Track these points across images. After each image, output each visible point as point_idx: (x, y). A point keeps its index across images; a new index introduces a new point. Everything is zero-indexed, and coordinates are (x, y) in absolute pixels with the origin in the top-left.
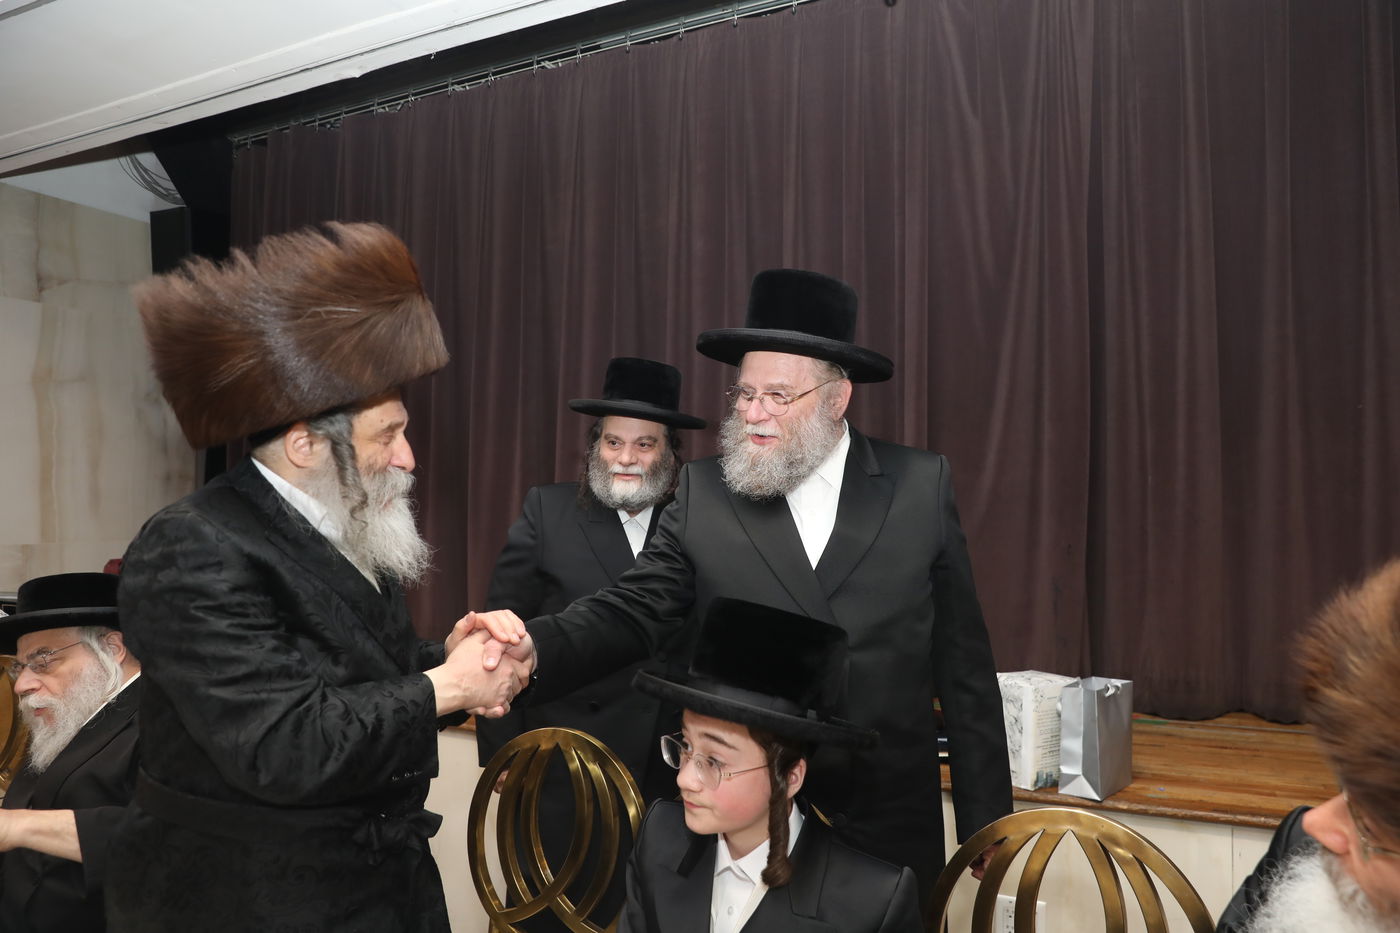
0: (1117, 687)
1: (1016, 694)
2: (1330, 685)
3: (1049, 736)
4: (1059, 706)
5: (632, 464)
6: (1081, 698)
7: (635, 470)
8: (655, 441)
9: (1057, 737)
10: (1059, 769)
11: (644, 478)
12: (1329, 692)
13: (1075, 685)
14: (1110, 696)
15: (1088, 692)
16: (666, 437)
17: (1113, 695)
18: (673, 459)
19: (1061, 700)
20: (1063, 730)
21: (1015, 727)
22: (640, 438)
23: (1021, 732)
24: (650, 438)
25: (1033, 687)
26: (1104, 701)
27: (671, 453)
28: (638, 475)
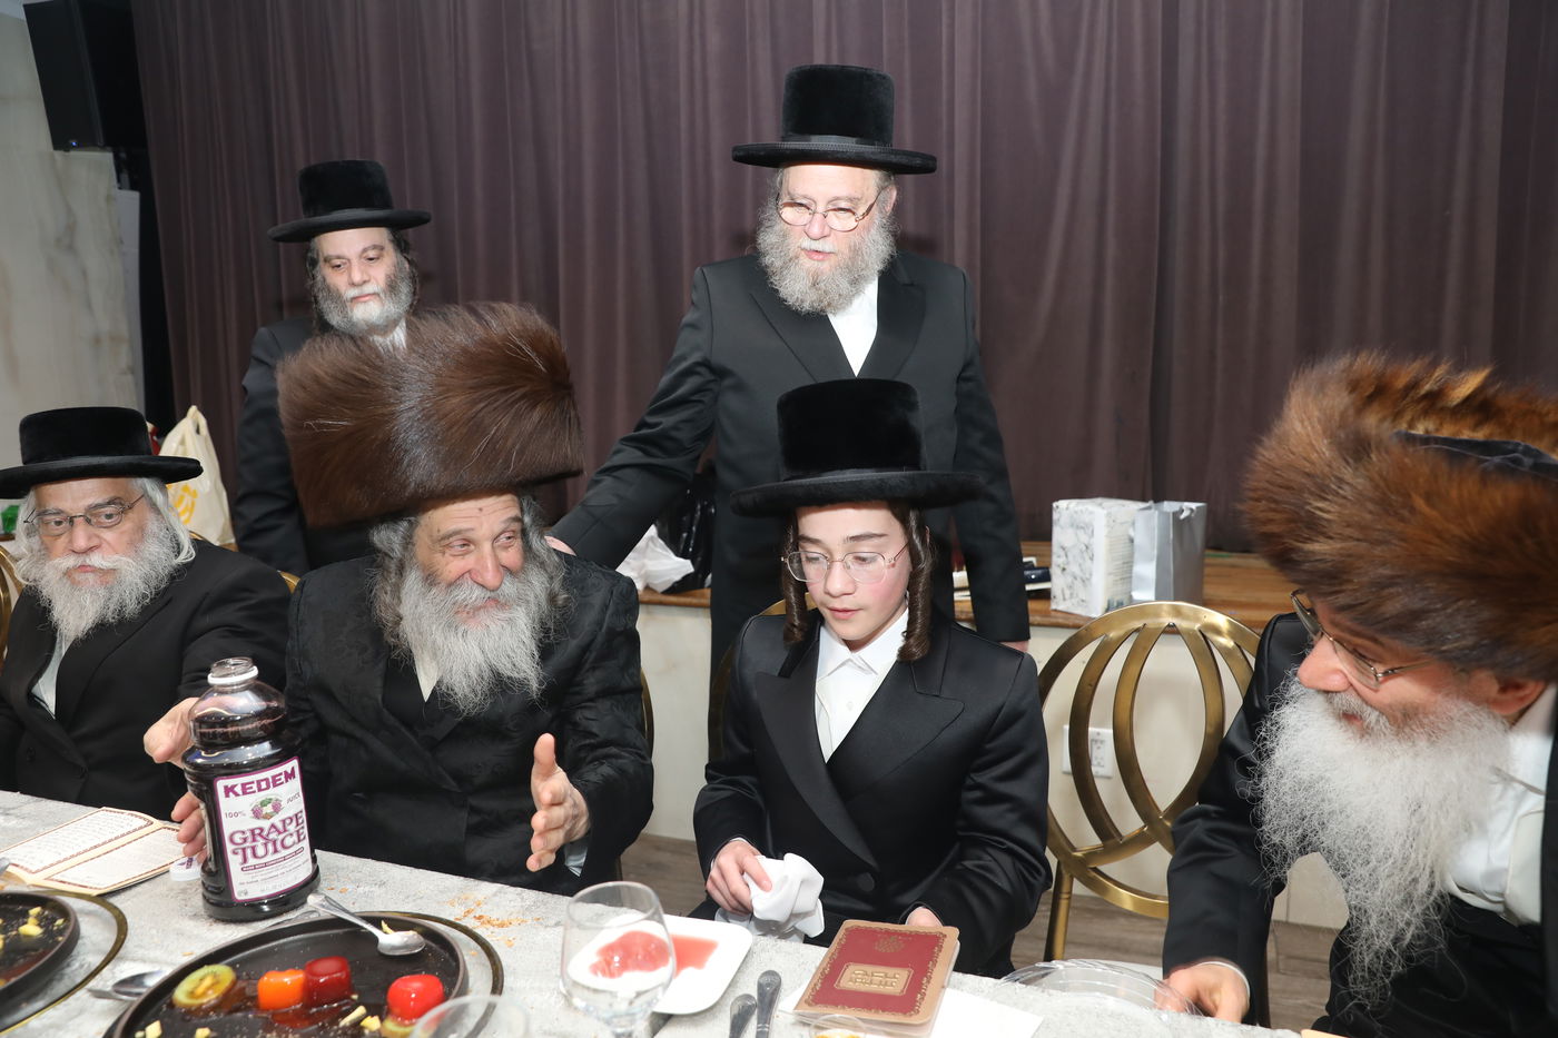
0: (1192, 510)
1: (1087, 520)
2: (1309, 540)
3: (1120, 562)
4: (1132, 533)
5: (365, 282)
6: (1155, 521)
7: (369, 288)
8: (382, 248)
9: (1128, 563)
10: (1131, 596)
11: (382, 295)
12: (1309, 547)
13: (1149, 508)
14: (1184, 519)
15: (1164, 514)
16: (392, 241)
17: (1188, 518)
18: (407, 265)
19: (1133, 524)
20: (1136, 555)
21: (1085, 554)
22: (365, 250)
23: (1092, 559)
24: (375, 247)
25: (1105, 512)
26: (1179, 524)
27: (403, 259)
28: (375, 294)
